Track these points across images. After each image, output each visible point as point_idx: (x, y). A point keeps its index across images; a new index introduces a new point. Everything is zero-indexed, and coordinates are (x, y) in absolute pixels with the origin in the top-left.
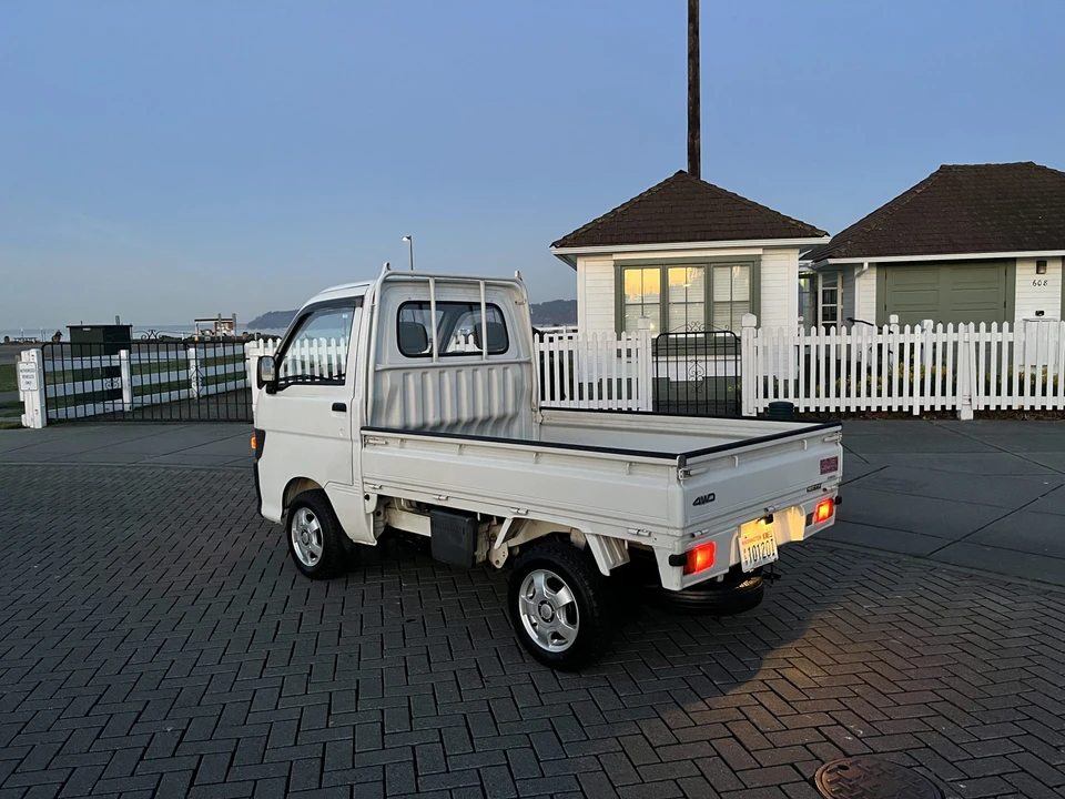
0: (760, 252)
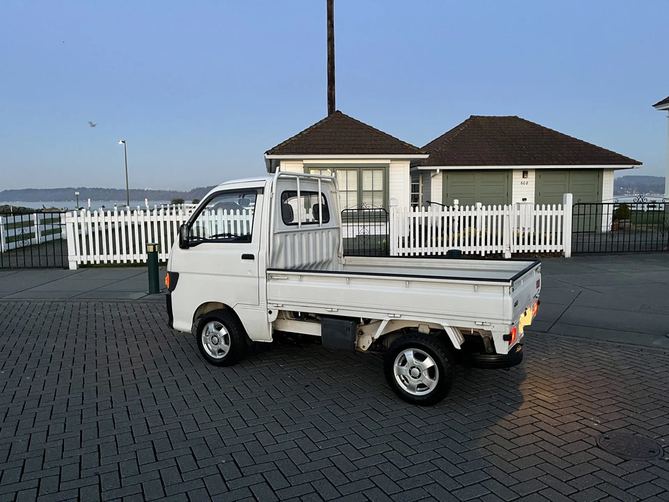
0: (389, 162)
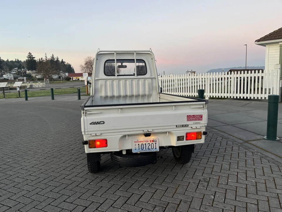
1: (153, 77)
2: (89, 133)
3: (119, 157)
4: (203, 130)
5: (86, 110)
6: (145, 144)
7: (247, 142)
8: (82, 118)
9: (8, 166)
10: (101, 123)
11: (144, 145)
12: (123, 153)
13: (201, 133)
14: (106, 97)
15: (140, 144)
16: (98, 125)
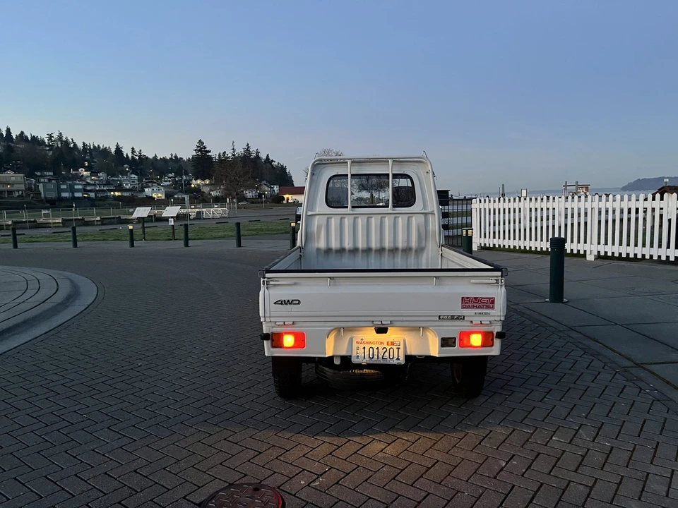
1: (429, 210)
2: (273, 319)
3: (327, 369)
4: (497, 328)
5: (268, 278)
6: (378, 348)
7: (642, 367)
8: (261, 293)
9: (139, 374)
10: (294, 302)
11: (376, 351)
12: (335, 362)
13: (493, 334)
14: (328, 251)
15: (367, 347)
16: (289, 306)
